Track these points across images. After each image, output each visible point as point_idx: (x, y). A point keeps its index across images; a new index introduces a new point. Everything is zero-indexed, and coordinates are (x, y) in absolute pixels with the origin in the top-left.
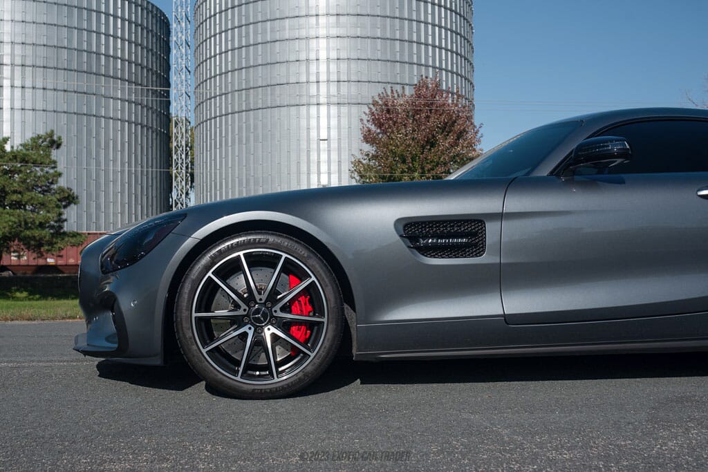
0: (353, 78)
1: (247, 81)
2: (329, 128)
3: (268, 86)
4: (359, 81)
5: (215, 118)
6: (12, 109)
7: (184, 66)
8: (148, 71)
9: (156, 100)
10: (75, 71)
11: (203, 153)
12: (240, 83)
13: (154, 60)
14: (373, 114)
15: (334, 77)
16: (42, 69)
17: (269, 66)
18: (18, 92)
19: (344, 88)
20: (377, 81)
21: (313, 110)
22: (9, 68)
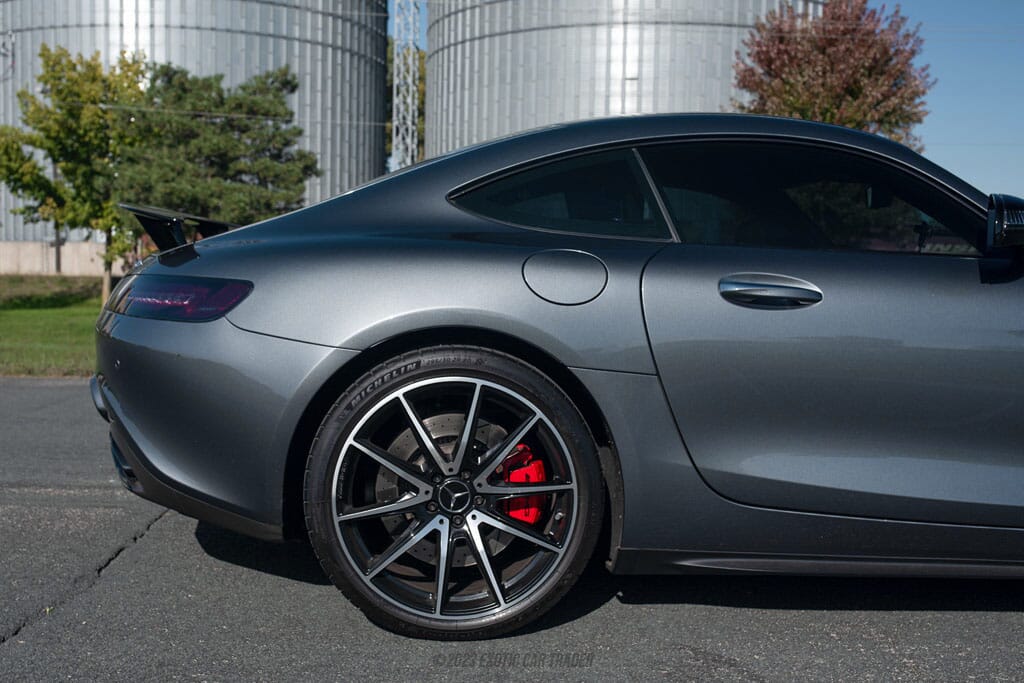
2: (640, 61)
5: (463, 42)
6: (167, 26)
21: (618, 32)
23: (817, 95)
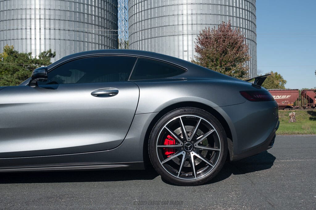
0: (199, 23)
1: (151, 24)
2: (188, 46)
3: (160, 27)
4: (201, 24)
5: (137, 41)
6: (45, 39)
7: (124, 18)
8: (107, 21)
10: (73, 21)
12: (148, 26)
13: (110, 16)
14: (199, 39)
15: (190, 22)
16: (58, 21)
17: (160, 18)
18: (47, 31)
19: (195, 27)
20: (210, 24)
21: (181, 37)
22: (43, 20)
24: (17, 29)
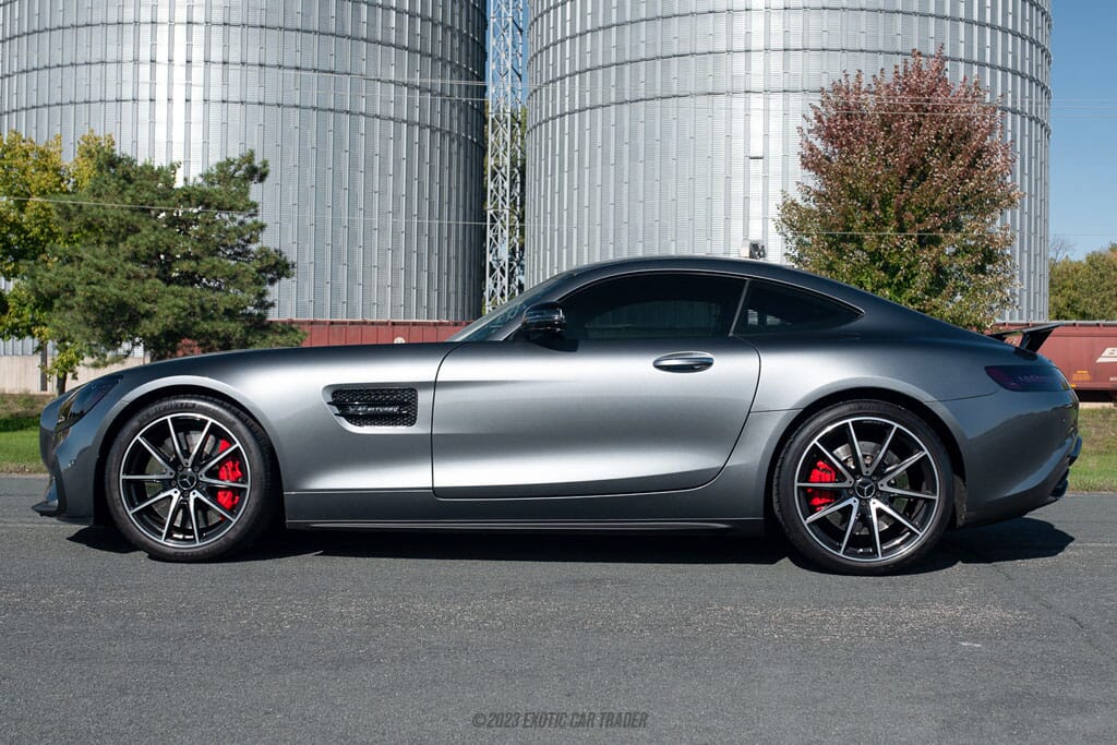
0: (813, 44)
1: (620, 48)
2: (766, 136)
3: (657, 58)
4: (824, 50)
5: (562, 116)
6: (206, 101)
7: (510, 20)
8: (444, 30)
9: (460, 86)
10: (316, 32)
11: (540, 180)
12: (606, 53)
13: (457, 10)
14: (819, 119)
15: (777, 43)
16: (258, 30)
17: (659, 22)
18: (216, 71)
19: (796, 61)
20: (858, 48)
21: (738, 102)
22: (202, 28)
23: (877, 178)
24: (103, 62)
